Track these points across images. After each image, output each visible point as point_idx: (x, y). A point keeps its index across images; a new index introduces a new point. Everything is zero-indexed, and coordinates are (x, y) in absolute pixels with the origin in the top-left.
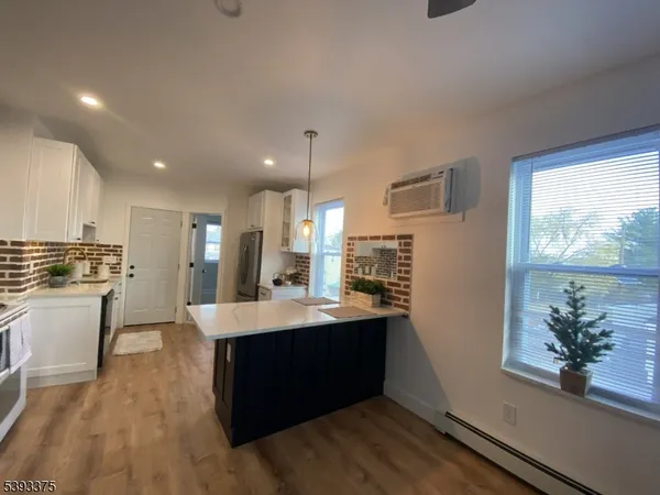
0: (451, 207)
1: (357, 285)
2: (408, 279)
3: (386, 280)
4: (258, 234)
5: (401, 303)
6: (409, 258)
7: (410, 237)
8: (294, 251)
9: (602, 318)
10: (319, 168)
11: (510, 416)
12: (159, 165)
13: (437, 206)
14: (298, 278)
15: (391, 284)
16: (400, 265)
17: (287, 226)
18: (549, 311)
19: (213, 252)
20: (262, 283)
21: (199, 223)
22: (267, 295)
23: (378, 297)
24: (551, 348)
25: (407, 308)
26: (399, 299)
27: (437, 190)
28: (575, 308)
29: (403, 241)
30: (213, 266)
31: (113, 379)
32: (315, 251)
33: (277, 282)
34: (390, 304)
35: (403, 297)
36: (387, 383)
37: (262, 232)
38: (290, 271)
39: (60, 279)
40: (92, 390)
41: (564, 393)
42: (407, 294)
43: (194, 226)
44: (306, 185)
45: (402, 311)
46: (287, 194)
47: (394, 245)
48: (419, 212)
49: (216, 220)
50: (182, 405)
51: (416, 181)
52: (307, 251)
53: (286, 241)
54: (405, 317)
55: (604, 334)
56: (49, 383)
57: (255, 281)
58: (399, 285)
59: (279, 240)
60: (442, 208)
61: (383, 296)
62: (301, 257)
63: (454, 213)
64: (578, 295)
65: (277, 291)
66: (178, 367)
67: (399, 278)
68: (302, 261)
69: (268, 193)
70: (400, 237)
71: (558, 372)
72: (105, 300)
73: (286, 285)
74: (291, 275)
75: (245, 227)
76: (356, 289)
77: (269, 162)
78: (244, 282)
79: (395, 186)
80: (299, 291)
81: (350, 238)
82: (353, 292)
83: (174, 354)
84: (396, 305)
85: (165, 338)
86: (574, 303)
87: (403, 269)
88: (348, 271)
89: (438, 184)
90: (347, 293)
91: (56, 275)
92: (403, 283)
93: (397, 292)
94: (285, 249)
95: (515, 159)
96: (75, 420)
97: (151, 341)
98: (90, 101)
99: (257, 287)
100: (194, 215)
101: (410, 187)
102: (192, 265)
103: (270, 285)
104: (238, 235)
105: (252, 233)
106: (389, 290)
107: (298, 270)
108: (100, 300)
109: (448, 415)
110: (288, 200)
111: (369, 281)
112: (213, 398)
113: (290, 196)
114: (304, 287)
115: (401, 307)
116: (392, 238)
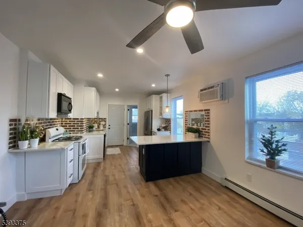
0: (223, 97)
1: (189, 130)
2: (209, 127)
3: (200, 127)
5: (207, 136)
6: (209, 118)
7: (209, 110)
8: (164, 117)
9: (282, 139)
10: (171, 85)
11: (249, 178)
12: (117, 90)
13: (217, 98)
14: (167, 128)
15: (202, 129)
16: (206, 121)
17: (161, 108)
18: (262, 137)
19: (135, 119)
20: (153, 130)
21: (130, 109)
22: (155, 134)
23: (197, 134)
24: (262, 151)
25: (209, 138)
26: (206, 135)
27: (217, 91)
28: (272, 135)
29: (206, 112)
30: (135, 125)
31: (108, 162)
33: (159, 130)
34: (202, 137)
35: (207, 134)
36: (203, 168)
37: (152, 111)
38: (163, 125)
39: (91, 129)
40: (102, 164)
41: (268, 168)
42: (209, 133)
43: (128, 110)
44: (167, 91)
45: (207, 139)
46: (161, 95)
47: (203, 113)
48: (212, 100)
49: (136, 107)
50: (129, 170)
51: (209, 88)
52: (169, 117)
53: (161, 114)
54: (209, 142)
55: (284, 145)
56: (91, 161)
57: (150, 129)
58: (205, 129)
59: (159, 114)
60: (219, 99)
61: (199, 134)
63: (225, 100)
64: (273, 130)
65: (158, 133)
66: (127, 159)
68: (168, 121)
69: (154, 96)
70: (205, 110)
71: (265, 160)
72: (105, 136)
73: (162, 131)
74: (164, 127)
75: (146, 110)
76: (188, 131)
77: (153, 85)
78: (146, 130)
79: (202, 90)
80: (167, 133)
81: (186, 112)
83: (124, 155)
84: (205, 137)
85: (121, 150)
86: (272, 133)
87: (207, 123)
88: (186, 125)
89: (217, 89)
90: (186, 133)
91: (90, 128)
92: (207, 128)
93: (205, 132)
94: (161, 117)
95: (247, 78)
96: (100, 172)
97: (117, 151)
98: (100, 75)
99: (151, 132)
100: (128, 106)
101: (207, 91)
102: (128, 124)
103: (156, 131)
104: (144, 112)
105: (148, 111)
106: (202, 132)
107: (167, 125)
108: (103, 136)
109: (226, 179)
110: (161, 98)
111: (194, 128)
112: (139, 167)
113: (162, 97)
114: (169, 131)
115: (207, 138)
116: (202, 111)
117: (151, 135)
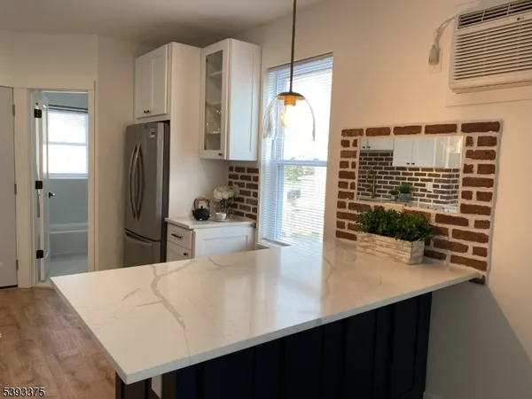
2: (485, 211)
3: (433, 212)
4: (161, 126)
5: (469, 255)
6: (488, 169)
7: (496, 126)
8: (232, 157)
14: (237, 207)
15: (444, 219)
20: (173, 215)
22: (186, 238)
25: (482, 267)
29: (475, 136)
30: (72, 189)
32: (267, 157)
33: (200, 215)
34: (442, 257)
35: (471, 245)
37: (168, 122)
38: (223, 194)
42: (482, 238)
45: (472, 271)
47: (454, 140)
52: (253, 158)
53: (214, 140)
54: (479, 282)
57: (159, 212)
58: (463, 222)
59: (199, 137)
61: (427, 243)
62: (240, 169)
67: (464, 209)
68: (241, 175)
70: (467, 128)
73: (217, 220)
74: (223, 201)
75: (135, 116)
78: (137, 214)
81: (348, 133)
82: (360, 235)
87: (475, 190)
88: (341, 195)
90: (348, 237)
92: (472, 218)
93: (456, 234)
94: (213, 155)
99: (165, 225)
103: (189, 222)
105: (146, 126)
106: (440, 231)
107: (236, 192)
110: (216, 62)
114: (249, 222)
115: (469, 262)
116: (449, 129)
117: (163, 259)
